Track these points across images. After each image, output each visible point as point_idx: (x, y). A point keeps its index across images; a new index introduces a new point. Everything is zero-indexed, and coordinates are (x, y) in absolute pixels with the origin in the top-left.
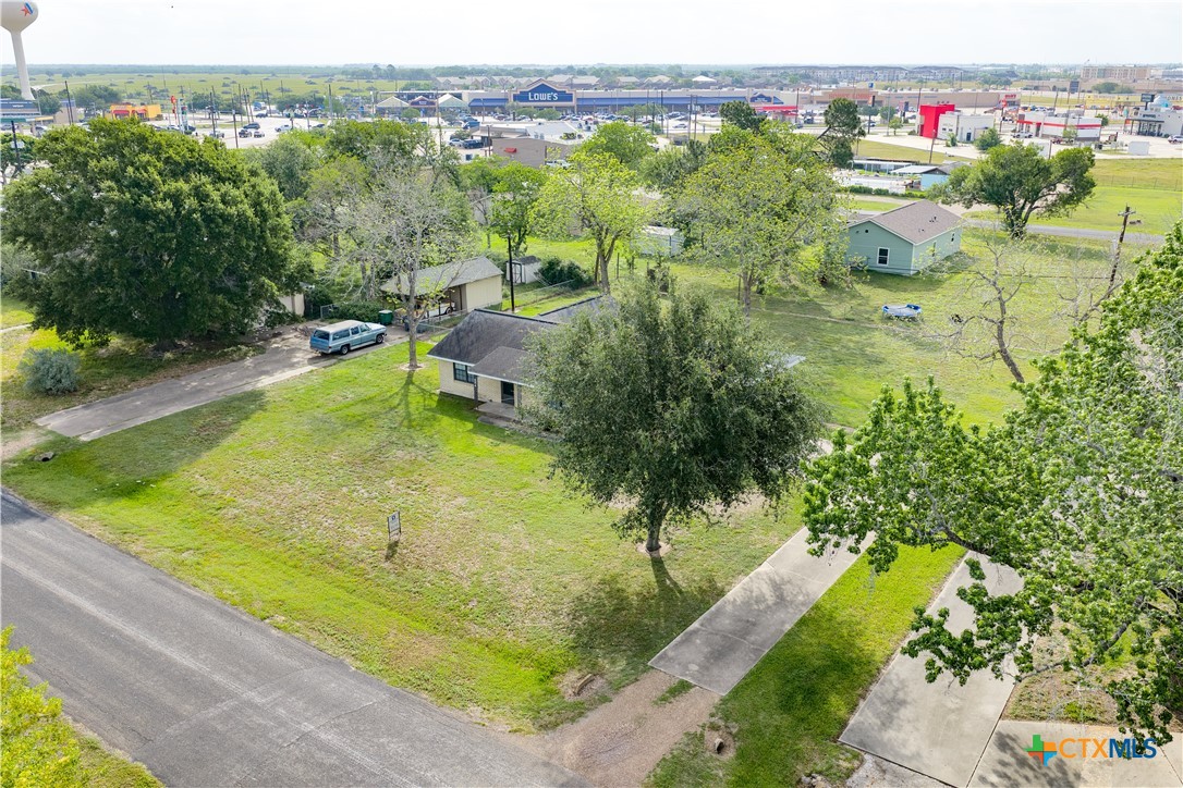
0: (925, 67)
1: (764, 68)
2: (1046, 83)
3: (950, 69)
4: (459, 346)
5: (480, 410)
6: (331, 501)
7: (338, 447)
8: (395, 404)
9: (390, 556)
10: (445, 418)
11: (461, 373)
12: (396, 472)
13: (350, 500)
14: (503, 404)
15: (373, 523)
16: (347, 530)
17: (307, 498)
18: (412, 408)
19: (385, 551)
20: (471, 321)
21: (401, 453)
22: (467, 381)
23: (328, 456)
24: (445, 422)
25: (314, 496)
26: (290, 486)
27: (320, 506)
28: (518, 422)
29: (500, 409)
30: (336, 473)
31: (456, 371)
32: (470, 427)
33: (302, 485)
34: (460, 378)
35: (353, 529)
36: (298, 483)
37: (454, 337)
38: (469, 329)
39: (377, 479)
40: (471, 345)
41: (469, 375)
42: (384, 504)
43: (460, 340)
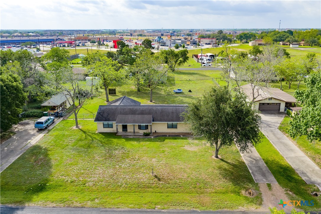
0: (91, 30)
1: (46, 31)
2: (124, 34)
3: (98, 31)
4: (104, 117)
5: (119, 135)
6: (119, 171)
7: (95, 155)
8: (91, 139)
9: (159, 180)
10: (113, 139)
11: (107, 125)
12: (124, 157)
13: (124, 168)
14: (123, 132)
15: (141, 173)
16: (136, 177)
17: (110, 172)
18: (99, 139)
19: (156, 179)
20: (101, 109)
21: (117, 152)
22: (108, 127)
23: (96, 158)
24: (115, 141)
25: (111, 171)
26: (99, 170)
27: (117, 173)
28: (135, 136)
29: (124, 133)
30: (107, 163)
31: (104, 125)
32: (125, 140)
33: (102, 169)
34: (107, 127)
35: (138, 176)
36: (100, 169)
37: (100, 115)
38: (102, 112)
39: (122, 161)
40: (108, 116)
41: (109, 125)
42: (135, 167)
43: (102, 116)
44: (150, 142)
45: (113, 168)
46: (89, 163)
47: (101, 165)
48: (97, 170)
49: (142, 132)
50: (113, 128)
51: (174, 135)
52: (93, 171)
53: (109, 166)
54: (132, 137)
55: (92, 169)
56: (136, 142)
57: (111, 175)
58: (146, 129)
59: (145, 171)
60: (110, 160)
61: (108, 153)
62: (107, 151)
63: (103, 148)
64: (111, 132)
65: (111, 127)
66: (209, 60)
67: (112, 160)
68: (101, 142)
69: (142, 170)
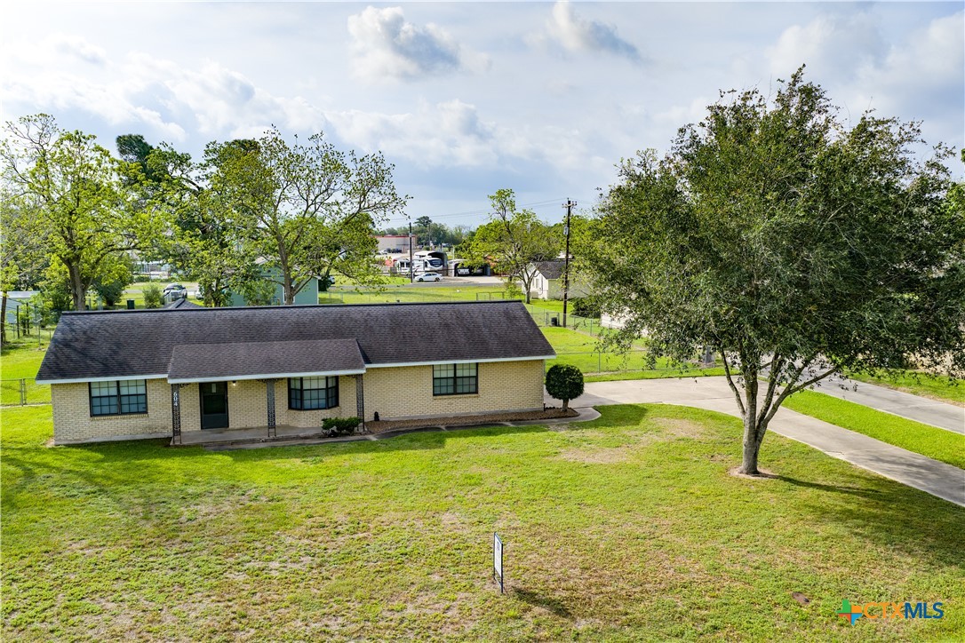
4: (93, 359)
5: (185, 443)
6: (257, 598)
7: (56, 539)
8: (19, 471)
9: (561, 610)
10: (158, 461)
11: (114, 401)
12: (260, 527)
13: (286, 582)
14: (207, 432)
15: (413, 589)
16: (398, 616)
17: (193, 615)
18: (68, 467)
19: (537, 610)
20: (73, 327)
21: (204, 509)
22: (120, 413)
23: (67, 553)
24: (173, 466)
25: (201, 608)
26: (106, 616)
27: (253, 612)
28: (274, 440)
29: (213, 436)
30: (156, 565)
31: (96, 402)
32: (228, 459)
33: (126, 605)
34: (114, 409)
35: (410, 611)
36: (110, 605)
37: (66, 351)
38: (83, 337)
39: (258, 545)
40: (115, 353)
41: (125, 400)
42: (359, 564)
43: (83, 353)
44: (375, 454)
45: (213, 588)
46: (15, 585)
47: (119, 586)
48: (90, 620)
49: (310, 421)
50: (146, 412)
51: (469, 421)
52: (57, 624)
53: (181, 580)
54: (262, 446)
55: (48, 613)
56: (298, 461)
57: (215, 632)
58: (328, 407)
59: (436, 578)
60: (176, 548)
61: (146, 518)
62: (140, 509)
63: (102, 500)
64: (139, 437)
65: (134, 408)
66: (432, 264)
67: (186, 546)
68: (89, 478)
69: (413, 573)
